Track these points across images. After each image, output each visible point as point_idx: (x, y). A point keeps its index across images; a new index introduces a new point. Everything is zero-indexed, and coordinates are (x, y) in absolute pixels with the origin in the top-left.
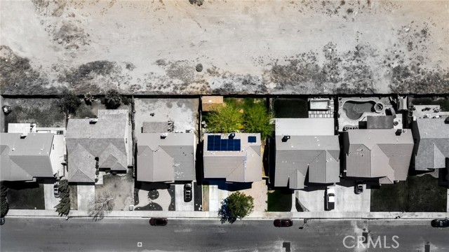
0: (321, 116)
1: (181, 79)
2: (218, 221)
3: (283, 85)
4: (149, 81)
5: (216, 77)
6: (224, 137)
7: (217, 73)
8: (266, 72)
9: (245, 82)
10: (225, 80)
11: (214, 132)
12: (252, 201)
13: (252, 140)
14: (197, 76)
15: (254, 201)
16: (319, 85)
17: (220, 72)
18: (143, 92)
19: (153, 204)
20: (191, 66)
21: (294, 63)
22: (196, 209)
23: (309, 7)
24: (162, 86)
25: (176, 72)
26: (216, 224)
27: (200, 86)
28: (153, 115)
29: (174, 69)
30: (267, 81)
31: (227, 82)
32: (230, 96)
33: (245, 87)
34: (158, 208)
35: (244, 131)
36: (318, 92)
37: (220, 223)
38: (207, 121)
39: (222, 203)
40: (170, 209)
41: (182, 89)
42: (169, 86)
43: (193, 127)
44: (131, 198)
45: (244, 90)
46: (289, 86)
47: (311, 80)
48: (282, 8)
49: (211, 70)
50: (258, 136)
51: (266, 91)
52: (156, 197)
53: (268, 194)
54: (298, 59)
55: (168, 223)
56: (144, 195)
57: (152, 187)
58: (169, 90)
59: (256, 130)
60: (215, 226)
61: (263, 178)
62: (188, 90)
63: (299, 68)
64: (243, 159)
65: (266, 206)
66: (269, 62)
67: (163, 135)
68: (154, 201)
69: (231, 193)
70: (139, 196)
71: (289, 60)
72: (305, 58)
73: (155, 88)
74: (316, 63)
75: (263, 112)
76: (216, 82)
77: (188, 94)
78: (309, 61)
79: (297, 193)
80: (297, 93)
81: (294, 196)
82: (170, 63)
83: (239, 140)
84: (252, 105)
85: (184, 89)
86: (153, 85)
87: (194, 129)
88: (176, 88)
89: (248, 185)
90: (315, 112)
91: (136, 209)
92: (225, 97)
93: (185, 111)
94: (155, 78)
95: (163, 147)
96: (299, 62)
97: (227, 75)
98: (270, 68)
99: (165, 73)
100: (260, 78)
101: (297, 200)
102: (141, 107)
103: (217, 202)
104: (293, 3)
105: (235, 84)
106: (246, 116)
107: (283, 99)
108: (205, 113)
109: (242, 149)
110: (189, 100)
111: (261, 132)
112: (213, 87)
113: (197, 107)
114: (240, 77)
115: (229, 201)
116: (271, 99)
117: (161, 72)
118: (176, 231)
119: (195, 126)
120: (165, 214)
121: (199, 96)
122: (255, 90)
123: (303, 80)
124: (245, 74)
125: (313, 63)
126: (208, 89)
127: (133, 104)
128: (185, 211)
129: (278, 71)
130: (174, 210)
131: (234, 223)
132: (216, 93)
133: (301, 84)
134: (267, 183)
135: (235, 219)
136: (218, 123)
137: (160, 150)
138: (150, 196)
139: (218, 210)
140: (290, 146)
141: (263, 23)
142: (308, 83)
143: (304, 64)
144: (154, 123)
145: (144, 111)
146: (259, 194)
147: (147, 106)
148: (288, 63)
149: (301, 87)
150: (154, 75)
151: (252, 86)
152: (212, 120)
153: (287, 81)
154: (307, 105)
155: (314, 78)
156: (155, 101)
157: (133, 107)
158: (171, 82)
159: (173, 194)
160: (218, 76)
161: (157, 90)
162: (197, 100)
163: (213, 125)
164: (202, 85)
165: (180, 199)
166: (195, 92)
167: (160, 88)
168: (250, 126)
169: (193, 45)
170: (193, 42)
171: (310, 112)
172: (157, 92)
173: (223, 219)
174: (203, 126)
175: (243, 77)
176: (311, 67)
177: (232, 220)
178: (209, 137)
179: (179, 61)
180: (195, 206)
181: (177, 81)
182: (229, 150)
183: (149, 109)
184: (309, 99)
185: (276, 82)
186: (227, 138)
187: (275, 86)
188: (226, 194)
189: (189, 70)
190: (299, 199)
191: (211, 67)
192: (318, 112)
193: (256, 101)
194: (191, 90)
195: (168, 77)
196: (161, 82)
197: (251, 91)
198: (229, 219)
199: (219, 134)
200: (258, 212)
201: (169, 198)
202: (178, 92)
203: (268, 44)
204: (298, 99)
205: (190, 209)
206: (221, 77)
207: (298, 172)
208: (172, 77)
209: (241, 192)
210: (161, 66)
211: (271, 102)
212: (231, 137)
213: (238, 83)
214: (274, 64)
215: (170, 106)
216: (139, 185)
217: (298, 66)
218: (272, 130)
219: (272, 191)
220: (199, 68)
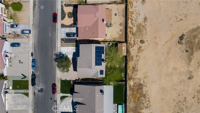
0: (114, 111)
1: (136, 32)
2: (55, 52)
3: (132, 89)
4: (135, 13)
5: (137, 51)
6: (103, 56)
7: (139, 52)
8: (140, 80)
9: (134, 68)
10: (135, 56)
11: (106, 50)
12: (66, 71)
13: (101, 72)
14: (138, 41)
15: (66, 73)
16: (132, 110)
17: (140, 54)
18: (129, 9)
19: (65, 15)
20: (144, 37)
21: (144, 96)
22: (62, 40)
23: (176, 105)
24: (132, 20)
25: (140, 28)
26: (54, 51)
27: (132, 42)
28: (116, 15)
29: (142, 27)
30: (134, 80)
31: (134, 58)
32: (126, 59)
33: (131, 68)
34: (63, 18)
35: (106, 67)
36: (128, 109)
37: (54, 53)
38: (112, 46)
39: (66, 54)
40: (62, 24)
41: (130, 32)
42: (132, 24)
43: (108, 38)
44: (68, 3)
45: (129, 67)
46: (132, 93)
47: (135, 105)
48: (176, 90)
49: (141, 49)
50: (104, 76)
51: (129, 80)
52: (69, 17)
53: (70, 81)
54: (147, 98)
55: (54, 24)
56: (70, 9)
57: (74, 14)
58: (130, 24)
59: (107, 75)
60: (52, 50)
61: (79, 78)
62: (130, 35)
63: (141, 99)
64: (90, 67)
65: (64, 79)
66: (145, 82)
67: (105, 21)
68: (67, 16)
69: (71, 60)
70: (69, 7)
71: (146, 93)
72: (147, 102)
73: (131, 16)
74: (144, 109)
75: (117, 79)
76: (134, 51)
77: (128, 35)
78: (145, 105)
79: (71, 97)
80: (127, 98)
81: (69, 95)
82: (145, 25)
83: (101, 65)
84: (121, 72)
85: (130, 33)
86: (133, 15)
87: (108, 39)
88: (131, 28)
89: (75, 69)
90: (116, 108)
91: (62, 5)
92: (126, 57)
93: (118, 33)
94: (137, 16)
95: (97, 20)
96: (145, 99)
97: (138, 58)
98: (142, 82)
99: (139, 22)
100: (136, 77)
101: (67, 97)
102: (120, 8)
103: (66, 52)
104: (179, 96)
105: (133, 62)
106: (115, 68)
107: (124, 89)
108: (116, 45)
109: (96, 67)
110: (124, 36)
111: (106, 77)
112: (131, 50)
113: (120, 40)
114: (137, 65)
115: (67, 58)
116: (124, 83)
117: (140, 20)
118: (50, 28)
119: (109, 39)
120: (59, 22)
121: (126, 41)
122: (130, 74)
123: (135, 101)
124: (139, 68)
125: (144, 107)
126: (130, 47)
127: (122, 3)
128: (61, 33)
129: (140, 86)
130: (62, 27)
131: (54, 61)
132: (128, 51)
133: (132, 100)
134: (76, 80)
135: (56, 62)
136: (111, 53)
137: (96, 19)
138: (69, 13)
139: (62, 52)
140: (98, 94)
141: (168, 79)
142: (133, 104)
143: (144, 102)
144: (111, 16)
145: (118, 10)
146: (71, 75)
147: (121, 12)
148: (144, 93)
149: (131, 100)
150: (139, 16)
151: (131, 72)
152: (113, 49)
153: (134, 92)
154: (121, 103)
155: (136, 107)
156: (123, 16)
157: (120, 3)
158: (134, 26)
159: (70, 26)
160: (137, 53)
161: (130, 17)
162: (124, 40)
163: (110, 50)
164: (133, 43)
165: (68, 30)
166: (129, 39)
167: (131, 19)
168: (109, 71)
169: (155, 38)
170: (157, 38)
171: (116, 105)
172: (129, 18)
173: (57, 55)
174: (109, 44)
175: (137, 67)
176: (142, 106)
177: (56, 60)
178: (103, 47)
179: (146, 30)
180: (64, 39)
181: (135, 29)
182: (96, 59)
183: (119, 13)
184: (124, 104)
185: (134, 86)
186: (102, 58)
187: (131, 85)
188: (70, 57)
189: (141, 36)
190: (67, 98)
191: (143, 48)
192: (116, 109)
193: (123, 74)
194: (130, 37)
195: (137, 24)
196: (135, 20)
197: (129, 72)
198: (56, 58)
199: (105, 53)
200: (60, 75)
201: (68, 24)
202: (129, 30)
203: (155, 81)
204: (124, 98)
205: (62, 36)
206: (137, 54)
207: (83, 98)
208: (137, 26)
209: (72, 65)
210: (144, 20)
211: (122, 83)
212: (103, 60)
213: (133, 64)
214: (143, 85)
215: (121, 25)
216: (75, 7)
217: (143, 98)
218: (107, 84)
219: (72, 83)
220: (142, 42)
